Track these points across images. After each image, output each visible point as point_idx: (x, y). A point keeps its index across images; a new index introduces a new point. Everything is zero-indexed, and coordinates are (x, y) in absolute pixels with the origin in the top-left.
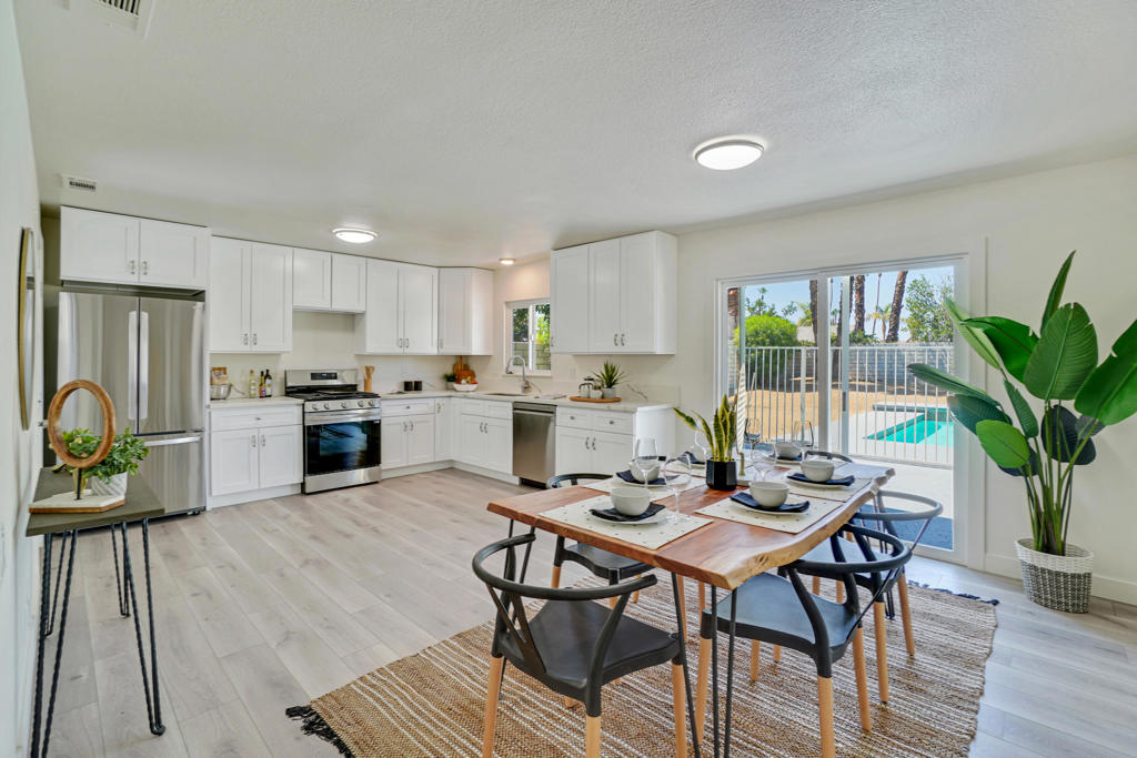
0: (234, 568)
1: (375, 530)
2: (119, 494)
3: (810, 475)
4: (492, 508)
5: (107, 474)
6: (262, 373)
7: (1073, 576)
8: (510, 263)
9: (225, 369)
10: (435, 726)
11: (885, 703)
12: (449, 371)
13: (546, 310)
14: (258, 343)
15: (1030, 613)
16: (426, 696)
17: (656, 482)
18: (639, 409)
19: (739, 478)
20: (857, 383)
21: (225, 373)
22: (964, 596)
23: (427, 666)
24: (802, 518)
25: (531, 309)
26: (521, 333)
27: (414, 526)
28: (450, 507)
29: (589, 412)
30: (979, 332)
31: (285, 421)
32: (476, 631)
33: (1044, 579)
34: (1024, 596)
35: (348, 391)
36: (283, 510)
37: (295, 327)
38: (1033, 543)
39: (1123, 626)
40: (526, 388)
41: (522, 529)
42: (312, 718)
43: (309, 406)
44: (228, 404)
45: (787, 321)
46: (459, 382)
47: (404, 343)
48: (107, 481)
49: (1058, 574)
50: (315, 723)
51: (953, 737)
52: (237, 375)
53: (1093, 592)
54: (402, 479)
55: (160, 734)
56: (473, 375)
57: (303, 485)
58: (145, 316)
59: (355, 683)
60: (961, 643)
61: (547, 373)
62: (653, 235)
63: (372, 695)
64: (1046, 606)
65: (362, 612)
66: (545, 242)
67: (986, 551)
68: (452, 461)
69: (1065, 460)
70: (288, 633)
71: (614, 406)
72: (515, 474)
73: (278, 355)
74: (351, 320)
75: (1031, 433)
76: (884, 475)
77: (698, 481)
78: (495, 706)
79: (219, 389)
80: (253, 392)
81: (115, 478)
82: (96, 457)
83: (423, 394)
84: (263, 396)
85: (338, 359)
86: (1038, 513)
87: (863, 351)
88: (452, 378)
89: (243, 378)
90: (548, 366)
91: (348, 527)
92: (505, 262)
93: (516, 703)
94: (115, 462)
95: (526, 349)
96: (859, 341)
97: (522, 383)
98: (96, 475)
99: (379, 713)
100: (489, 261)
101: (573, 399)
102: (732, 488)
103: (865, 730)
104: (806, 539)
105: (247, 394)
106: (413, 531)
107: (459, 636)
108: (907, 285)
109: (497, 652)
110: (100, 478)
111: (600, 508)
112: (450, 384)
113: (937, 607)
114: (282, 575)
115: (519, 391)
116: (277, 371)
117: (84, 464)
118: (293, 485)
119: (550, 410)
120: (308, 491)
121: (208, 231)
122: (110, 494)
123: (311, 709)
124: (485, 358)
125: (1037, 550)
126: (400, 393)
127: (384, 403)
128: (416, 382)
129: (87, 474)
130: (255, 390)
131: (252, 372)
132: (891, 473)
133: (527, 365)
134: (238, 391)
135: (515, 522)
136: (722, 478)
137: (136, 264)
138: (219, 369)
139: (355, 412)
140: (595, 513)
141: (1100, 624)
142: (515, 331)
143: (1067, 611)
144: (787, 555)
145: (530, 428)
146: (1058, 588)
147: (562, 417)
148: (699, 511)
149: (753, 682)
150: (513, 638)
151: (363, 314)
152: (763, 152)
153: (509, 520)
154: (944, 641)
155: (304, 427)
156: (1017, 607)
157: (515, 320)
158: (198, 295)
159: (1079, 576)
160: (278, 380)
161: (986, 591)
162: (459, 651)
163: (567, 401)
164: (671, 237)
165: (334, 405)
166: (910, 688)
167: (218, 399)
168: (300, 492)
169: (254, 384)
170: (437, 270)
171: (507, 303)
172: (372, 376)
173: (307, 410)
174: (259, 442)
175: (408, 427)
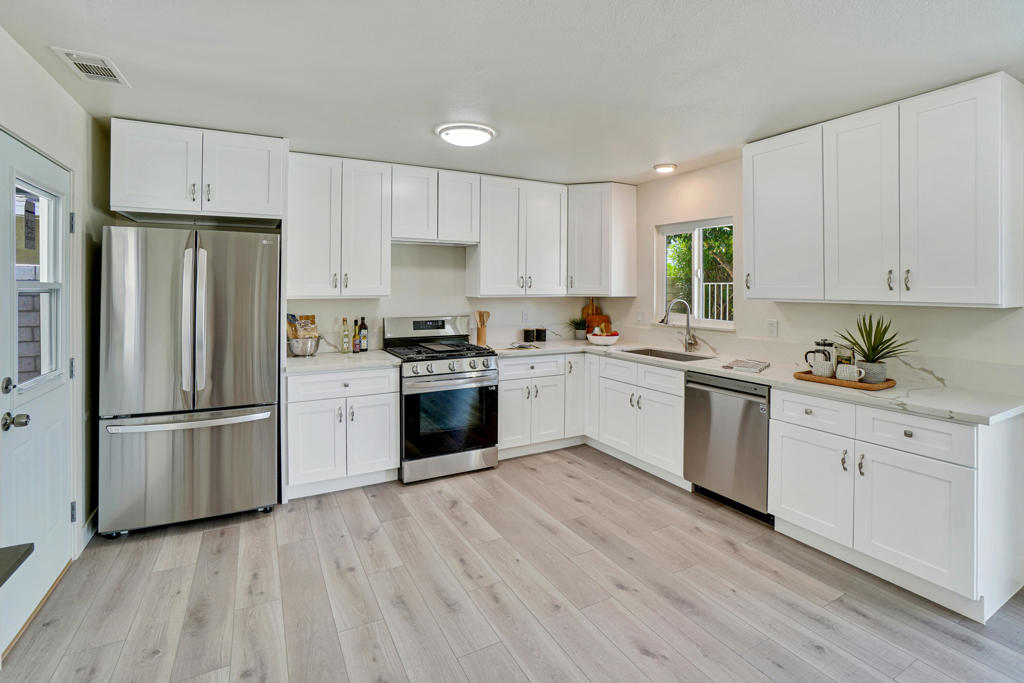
6: (356, 322)
8: (669, 170)
9: (314, 316)
12: (578, 316)
14: (350, 284)
21: (313, 323)
31: (380, 388)
35: (460, 347)
37: (394, 264)
43: (408, 368)
44: (315, 361)
46: (591, 331)
47: (525, 282)
52: (328, 325)
56: (607, 321)
57: (400, 470)
58: (203, 254)
68: (584, 436)
72: (685, 476)
73: (373, 301)
74: (461, 254)
79: (305, 344)
80: (345, 345)
83: (549, 346)
84: (359, 350)
88: (582, 325)
89: (337, 328)
92: (662, 170)
97: (684, 337)
100: (633, 170)
105: (339, 347)
112: (580, 333)
116: (374, 320)
118: (388, 471)
119: (760, 392)
120: (405, 481)
124: (627, 301)
126: (519, 347)
127: (502, 363)
128: (538, 331)
130: (349, 343)
131: (344, 320)
133: (691, 312)
134: (329, 344)
137: (198, 188)
138: (307, 317)
139: (465, 376)
151: (475, 246)
155: (401, 394)
160: (376, 330)
163: (789, 377)
165: (440, 366)
167: (304, 356)
168: (396, 478)
169: (347, 336)
170: (565, 187)
171: (658, 228)
172: (487, 324)
173: (405, 374)
174: (346, 416)
175: (532, 393)
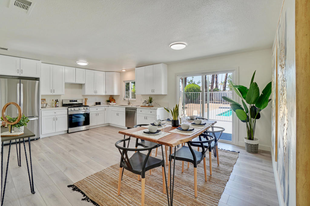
0: (50, 153)
1: (89, 142)
2: (22, 131)
3: (196, 123)
4: (120, 132)
5: (19, 126)
6: (56, 100)
7: (255, 145)
8: (125, 71)
10: (106, 187)
11: (211, 175)
12: (108, 99)
13: (134, 83)
14: (55, 92)
15: (246, 154)
16: (104, 180)
17: (159, 125)
18: (158, 109)
19: (179, 124)
20: (216, 101)
21: (45, 100)
22: (233, 151)
23: (104, 174)
24: (192, 132)
25: (130, 83)
26: (128, 89)
27: (100, 141)
28: (109, 135)
29: (145, 110)
30: (237, 89)
31: (63, 114)
32: (116, 165)
33: (249, 146)
34: (245, 151)
35: (80, 105)
36: (63, 138)
37: (65, 87)
38: (247, 138)
39: (264, 155)
40: (129, 104)
41: (127, 137)
42: (75, 187)
43: (69, 109)
44: (46, 109)
45: (198, 85)
46: (111, 102)
47: (96, 92)
48: (19, 128)
49: (252, 145)
50: (75, 188)
51: (224, 181)
52: (48, 101)
53: (259, 149)
54: (96, 129)
55: (34, 193)
56: (115, 100)
57: (68, 131)
58: (22, 85)
59: (85, 179)
60: (230, 161)
61: (135, 100)
62: (161, 64)
63: (90, 181)
64: (249, 152)
65: (86, 162)
66: (134, 66)
67: (238, 141)
68: (109, 124)
69: (254, 118)
70: (67, 168)
71: (151, 108)
72: (126, 126)
73: (60, 95)
74: (81, 86)
75: (247, 112)
76: (214, 123)
77: (169, 125)
78: (120, 181)
79: (43, 105)
80: (53, 106)
81: (21, 127)
82: (16, 122)
83: (101, 105)
84: (56, 106)
85: (77, 96)
86: (248, 131)
87: (217, 93)
88: (109, 101)
89: (51, 102)
90: (135, 98)
91: (81, 141)
92: (123, 71)
93: (126, 181)
94: (21, 123)
95: (129, 93)
96: (216, 90)
97: (128, 102)
98: (16, 126)
99: (92, 185)
100: (119, 70)
101: (141, 106)
102: (178, 126)
103: (206, 181)
104: (192, 136)
105: (52, 106)
106: (99, 142)
107: (112, 166)
108: (228, 76)
109: (121, 167)
110: (17, 127)
111: (146, 131)
112: (108, 103)
113: (226, 154)
114: (64, 154)
115: (127, 105)
116: (60, 100)
117: (13, 124)
118: (65, 131)
119: (135, 109)
120: (69, 132)
121: (40, 62)
122: (20, 131)
123: (74, 185)
124: (118, 96)
125: (248, 139)
126: (94, 105)
127: (90, 108)
128: (99, 103)
129: (14, 126)
130: (54, 105)
131: (53, 100)
132: (216, 122)
133: (129, 97)
134: (49, 105)
135: (126, 136)
136: (175, 124)
137: (19, 70)
138: (43, 99)
139: (82, 110)
140: (144, 132)
141: (259, 156)
142: (126, 88)
143: (253, 153)
144: (187, 140)
145: (130, 114)
146: (252, 148)
147: (138, 111)
148: (169, 132)
149: (182, 173)
150: (125, 162)
151: (84, 84)
152: (186, 46)
153: (124, 135)
154: (226, 161)
155: (68, 115)
156: (244, 153)
157: (126, 86)
158: (37, 79)
159: (256, 145)
160: (60, 102)
161: (237, 150)
162: (112, 170)
163: (140, 107)
164: (166, 65)
165: (77, 109)
166: (217, 172)
167: (43, 108)
168: (67, 133)
169: (53, 103)
170: (105, 72)
171: (124, 81)
172: (87, 101)
173: (69, 110)
174: (55, 119)
175: (97, 115)
